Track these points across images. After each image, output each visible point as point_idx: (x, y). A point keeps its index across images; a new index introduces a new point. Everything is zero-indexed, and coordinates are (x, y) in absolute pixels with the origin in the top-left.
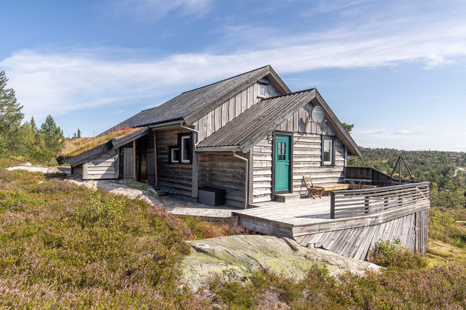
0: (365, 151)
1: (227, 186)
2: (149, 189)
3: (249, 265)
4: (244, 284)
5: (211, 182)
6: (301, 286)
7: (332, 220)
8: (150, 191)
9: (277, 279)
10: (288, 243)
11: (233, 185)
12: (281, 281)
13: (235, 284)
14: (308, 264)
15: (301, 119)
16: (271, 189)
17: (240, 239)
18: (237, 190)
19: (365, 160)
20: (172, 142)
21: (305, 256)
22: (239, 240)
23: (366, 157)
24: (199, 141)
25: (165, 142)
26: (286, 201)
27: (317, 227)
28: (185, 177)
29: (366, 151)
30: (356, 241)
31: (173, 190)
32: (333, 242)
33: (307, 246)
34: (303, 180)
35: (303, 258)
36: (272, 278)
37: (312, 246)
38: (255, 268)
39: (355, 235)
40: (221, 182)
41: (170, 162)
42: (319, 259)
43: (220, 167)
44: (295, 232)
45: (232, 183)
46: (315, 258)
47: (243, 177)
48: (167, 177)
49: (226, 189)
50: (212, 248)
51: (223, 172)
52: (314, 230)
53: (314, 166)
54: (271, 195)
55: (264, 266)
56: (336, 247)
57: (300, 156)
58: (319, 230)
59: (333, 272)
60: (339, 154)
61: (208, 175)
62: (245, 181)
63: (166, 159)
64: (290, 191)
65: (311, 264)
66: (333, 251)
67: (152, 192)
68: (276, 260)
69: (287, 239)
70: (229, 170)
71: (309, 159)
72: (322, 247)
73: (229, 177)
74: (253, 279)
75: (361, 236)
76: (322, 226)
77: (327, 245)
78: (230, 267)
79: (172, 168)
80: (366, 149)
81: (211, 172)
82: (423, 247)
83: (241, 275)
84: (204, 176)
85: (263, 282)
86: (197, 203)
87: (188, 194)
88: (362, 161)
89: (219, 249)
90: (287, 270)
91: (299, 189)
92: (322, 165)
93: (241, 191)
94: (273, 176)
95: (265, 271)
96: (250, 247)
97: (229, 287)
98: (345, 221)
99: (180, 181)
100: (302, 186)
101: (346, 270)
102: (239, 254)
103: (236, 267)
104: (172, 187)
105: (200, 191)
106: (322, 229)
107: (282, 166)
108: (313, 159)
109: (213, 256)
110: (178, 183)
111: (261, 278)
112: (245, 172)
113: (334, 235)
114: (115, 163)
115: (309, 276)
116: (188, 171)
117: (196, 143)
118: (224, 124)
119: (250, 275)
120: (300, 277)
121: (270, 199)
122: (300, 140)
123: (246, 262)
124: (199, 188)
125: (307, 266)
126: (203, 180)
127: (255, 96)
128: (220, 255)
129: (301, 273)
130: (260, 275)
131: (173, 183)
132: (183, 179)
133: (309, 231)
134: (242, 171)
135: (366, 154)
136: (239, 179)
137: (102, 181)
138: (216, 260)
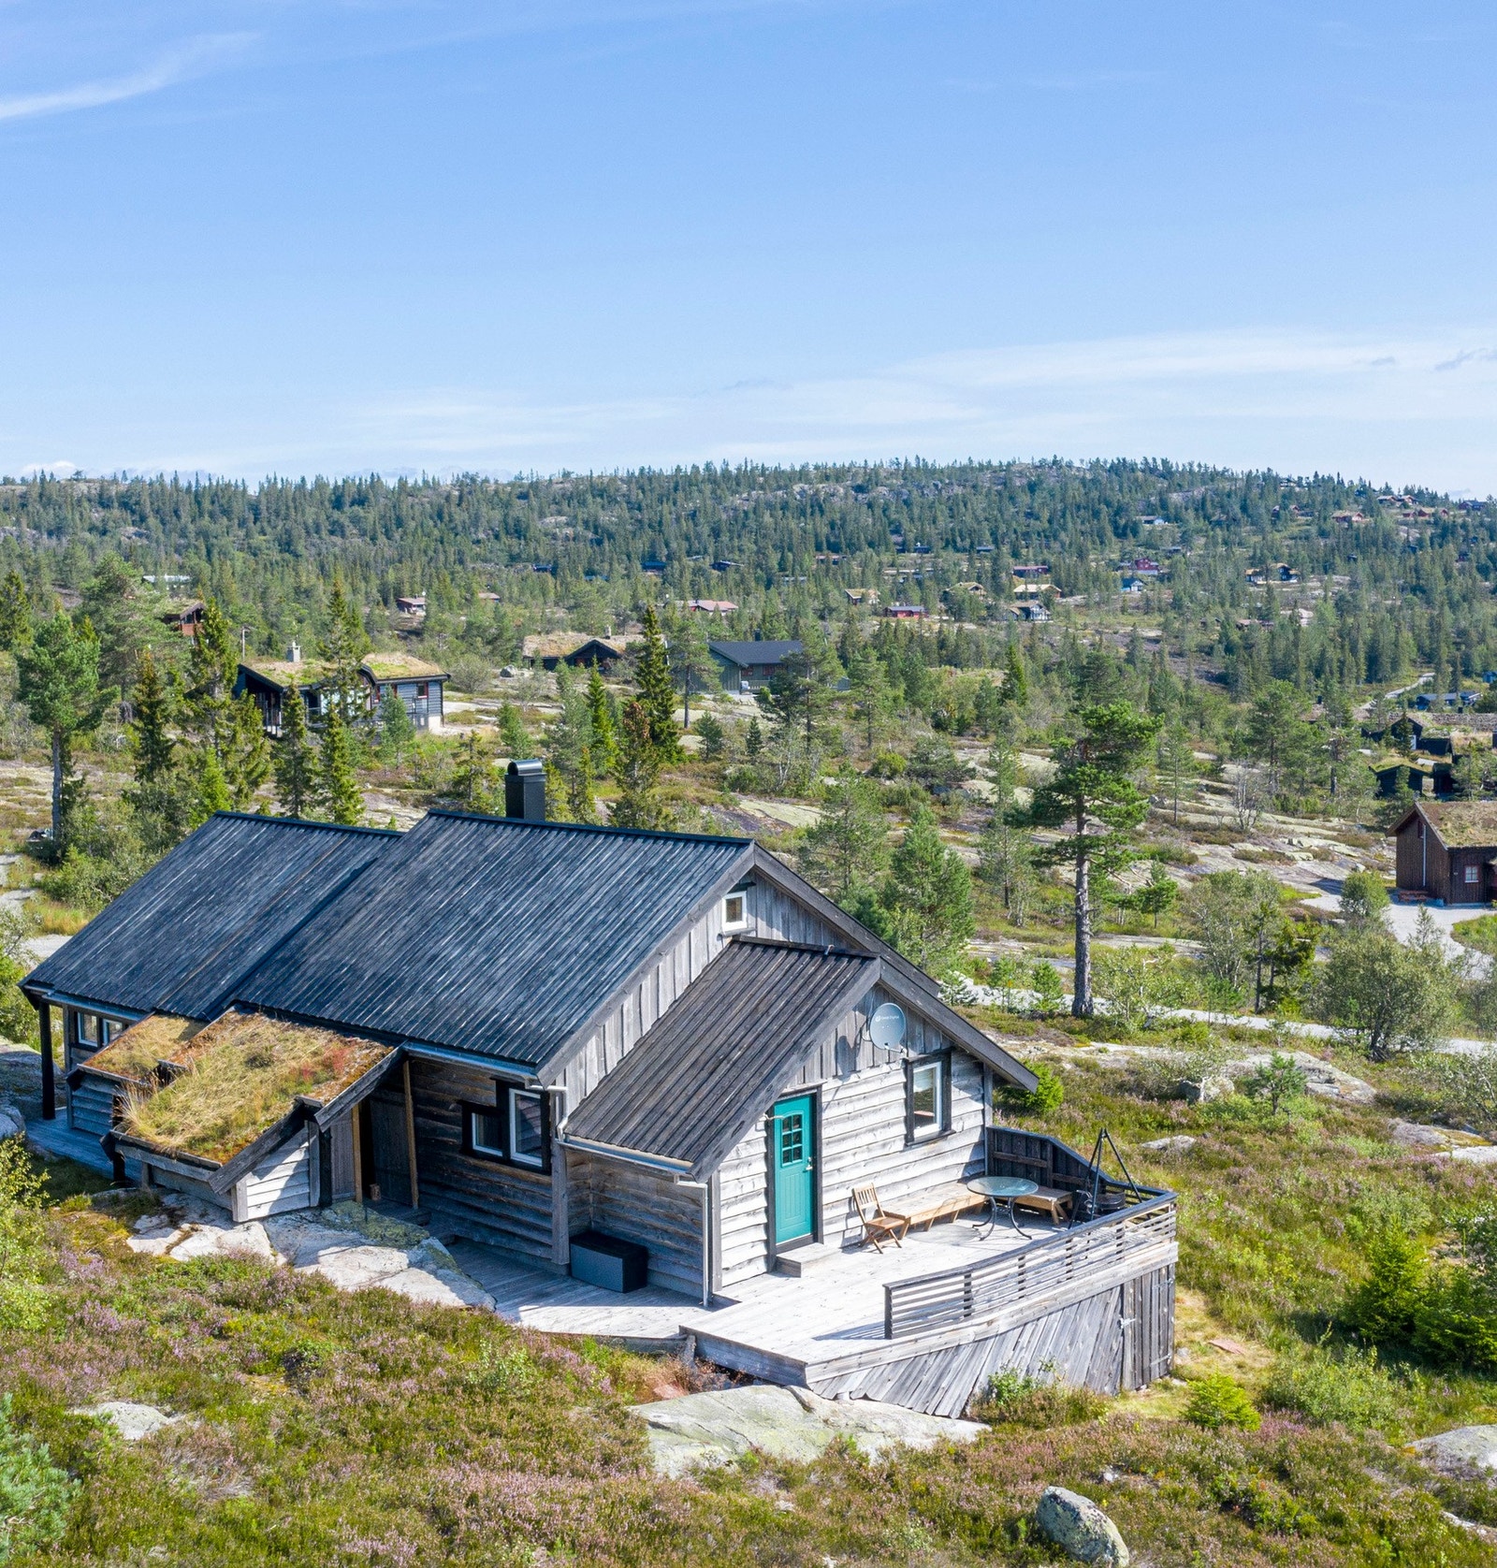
0: (1454, 525)
1: (651, 1237)
2: (425, 1242)
3: (733, 1444)
4: (729, 1470)
5: (603, 1218)
6: (811, 1469)
7: (887, 1342)
8: (430, 1247)
9: (774, 1461)
10: (797, 1397)
11: (670, 1239)
12: (780, 1464)
13: (720, 1469)
14: (827, 1434)
15: (844, 1038)
16: (767, 1243)
17: (713, 1398)
18: (679, 1252)
19: (1450, 600)
20: (476, 1092)
21: (826, 1421)
22: (713, 1402)
23: (1462, 571)
24: (569, 1111)
25: (446, 1084)
26: (803, 1274)
27: (854, 1360)
28: (527, 1203)
29: (1464, 526)
30: (940, 1377)
31: (485, 1232)
32: (890, 1385)
33: (836, 1398)
34: (852, 1200)
35: (821, 1425)
36: (768, 1460)
37: (846, 1396)
38: (743, 1448)
39: (939, 1366)
40: (633, 1223)
41: (467, 1149)
42: (851, 1423)
43: (630, 1185)
44: (811, 1375)
45: (666, 1231)
46: (843, 1423)
47: (697, 1226)
48: (457, 1190)
49: (648, 1245)
50: (675, 1421)
51: (639, 1198)
52: (848, 1368)
53: (886, 1151)
54: (767, 1258)
55: (755, 1444)
56: (897, 1393)
57: (843, 1138)
58: (860, 1365)
59: (870, 1446)
60: (964, 1094)
61: (591, 1198)
62: (702, 1234)
63: (455, 1135)
64: (816, 1236)
65: (832, 1433)
66: (890, 1400)
67: (436, 1251)
68: (773, 1432)
69: (795, 1388)
70: (655, 1197)
71: (868, 1138)
72: (865, 1397)
73: (656, 1216)
74: (741, 1463)
75: (954, 1365)
76: (865, 1358)
77: (877, 1392)
78: (708, 1448)
79: (477, 1169)
80: (1462, 506)
81: (603, 1191)
82: (1155, 1363)
83: (724, 1459)
84: (583, 1202)
85: (755, 1465)
86: (570, 1282)
87: (539, 1252)
88: (1429, 603)
89: (686, 1422)
90: (790, 1447)
91: (841, 1226)
92: (909, 1140)
93: (691, 1256)
94: (770, 1211)
95: (757, 1451)
96: (730, 1414)
97: (713, 1473)
98: (916, 1340)
99: (505, 1212)
100: (849, 1216)
101: (898, 1439)
102: (717, 1427)
103: (717, 1448)
104: (476, 1224)
105: (577, 1248)
106: (866, 1364)
107: (793, 1176)
108: (882, 1135)
109: (679, 1433)
110: (500, 1216)
111: (751, 1461)
112: (700, 1212)
113: (893, 1370)
114: (307, 1163)
115: (826, 1454)
116: (535, 1189)
117: (561, 1119)
118: (629, 1046)
119: (736, 1457)
120: (810, 1455)
121: (764, 1269)
122: (839, 1096)
123: (729, 1439)
124: (574, 1240)
125: (825, 1437)
126: (578, 1215)
127: (713, 934)
128: (689, 1431)
129: (813, 1449)
130: (750, 1456)
131: (479, 1210)
132: (518, 1207)
133: (839, 1370)
134: (693, 1207)
135: (1464, 548)
136: (684, 1226)
137: (281, 1221)
138: (685, 1439)
